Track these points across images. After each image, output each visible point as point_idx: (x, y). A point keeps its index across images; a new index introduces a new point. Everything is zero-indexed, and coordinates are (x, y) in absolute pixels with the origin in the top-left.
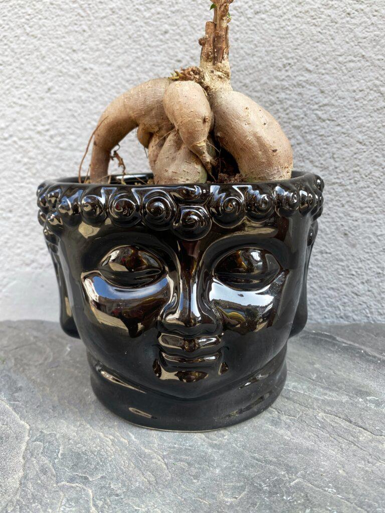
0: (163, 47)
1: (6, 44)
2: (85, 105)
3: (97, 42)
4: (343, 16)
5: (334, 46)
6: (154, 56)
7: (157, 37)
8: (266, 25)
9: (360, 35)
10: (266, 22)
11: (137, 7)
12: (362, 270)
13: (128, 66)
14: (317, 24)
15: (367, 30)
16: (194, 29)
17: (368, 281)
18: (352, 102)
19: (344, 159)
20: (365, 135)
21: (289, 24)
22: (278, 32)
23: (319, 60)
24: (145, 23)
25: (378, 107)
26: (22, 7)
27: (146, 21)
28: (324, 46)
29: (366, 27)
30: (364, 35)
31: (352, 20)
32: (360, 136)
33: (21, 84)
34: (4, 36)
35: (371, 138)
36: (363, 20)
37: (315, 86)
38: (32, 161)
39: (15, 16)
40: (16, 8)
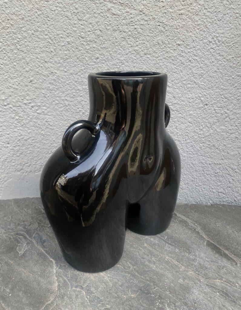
0: (96, 66)
1: (5, 54)
2: (52, 91)
3: (59, 59)
4: (187, 61)
5: (182, 75)
6: (91, 70)
7: (93, 60)
8: (150, 61)
9: (195, 72)
10: (150, 59)
11: (82, 42)
12: (185, 178)
13: (77, 74)
14: (174, 63)
15: (198, 70)
16: (113, 58)
17: (187, 183)
18: (188, 103)
19: (181, 129)
20: (192, 119)
21: (161, 62)
22: (155, 65)
23: (175, 81)
24: (86, 52)
25: (199, 107)
26: (15, 33)
27: (87, 51)
28: (177, 75)
29: (197, 68)
30: (196, 72)
31: (191, 64)
32: (190, 119)
33: (14, 77)
34: (4, 49)
35: (195, 120)
36: (196, 65)
37: (171, 94)
38: (21, 118)
39: (10, 38)
40: (11, 33)
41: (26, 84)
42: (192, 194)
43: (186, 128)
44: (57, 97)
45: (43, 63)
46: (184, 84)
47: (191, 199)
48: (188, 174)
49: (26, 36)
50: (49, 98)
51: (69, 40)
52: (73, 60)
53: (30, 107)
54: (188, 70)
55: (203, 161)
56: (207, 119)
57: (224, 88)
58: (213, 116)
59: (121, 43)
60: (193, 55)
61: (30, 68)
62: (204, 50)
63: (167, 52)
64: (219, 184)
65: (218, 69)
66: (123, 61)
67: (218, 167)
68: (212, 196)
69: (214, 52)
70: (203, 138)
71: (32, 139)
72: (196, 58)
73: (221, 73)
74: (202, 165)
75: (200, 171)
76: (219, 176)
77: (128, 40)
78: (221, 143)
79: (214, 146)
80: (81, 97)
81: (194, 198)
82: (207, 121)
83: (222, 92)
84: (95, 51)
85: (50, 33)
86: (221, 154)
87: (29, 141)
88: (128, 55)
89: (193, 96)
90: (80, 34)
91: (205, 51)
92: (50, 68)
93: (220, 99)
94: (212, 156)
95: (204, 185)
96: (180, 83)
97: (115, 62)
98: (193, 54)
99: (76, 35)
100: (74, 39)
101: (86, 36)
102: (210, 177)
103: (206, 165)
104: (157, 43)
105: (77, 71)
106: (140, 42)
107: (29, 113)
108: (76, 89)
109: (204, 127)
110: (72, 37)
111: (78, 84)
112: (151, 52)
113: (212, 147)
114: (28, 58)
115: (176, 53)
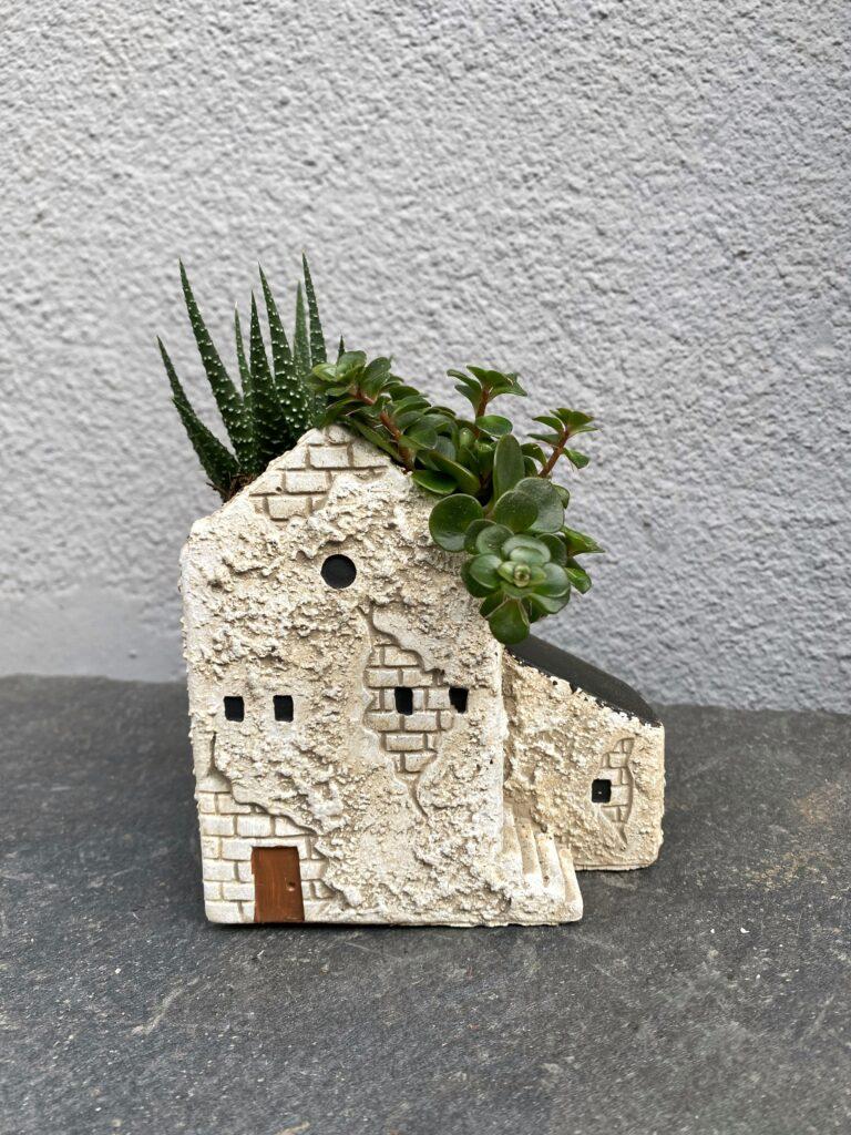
41: (23, 228)
42: (715, 670)
43: (666, 366)
44: (138, 268)
45: (82, 140)
46: (636, 174)
47: (714, 694)
48: (692, 576)
49: (23, 43)
50: (108, 277)
51: (176, 43)
52: (193, 118)
53: (37, 319)
54: (648, 115)
55: (754, 513)
56: (749, 320)
57: (814, 175)
58: (778, 302)
59: (369, 35)
60: (667, 52)
61: (35, 163)
62: (708, 24)
63: (557, 51)
64: (838, 616)
65: (780, 98)
66: (380, 105)
67: (823, 535)
68: (808, 677)
69: (751, 30)
70: (744, 404)
71: (46, 445)
72: (681, 62)
73: (792, 112)
74: (750, 531)
75: (742, 559)
76: (833, 578)
77: (398, 19)
78: (823, 426)
79: (793, 438)
80: (227, 263)
81: (730, 689)
82: (750, 328)
83: (805, 198)
84: (276, 77)
85: (108, 26)
86: (833, 476)
87: (33, 454)
88: (402, 78)
89: (679, 223)
90: (217, 15)
91: (713, 30)
92: (109, 158)
93: (801, 227)
94: (792, 487)
95: (765, 624)
96: (622, 174)
97: (351, 112)
98: (663, 48)
99: (201, 22)
100: (193, 36)
101: (239, 23)
102: (791, 586)
103: (768, 530)
104: (513, 21)
105: (207, 161)
106: (446, 22)
107: (33, 342)
108: (207, 232)
109: (740, 353)
110: (187, 30)
111: (213, 212)
112: (493, 58)
113: (786, 444)
114: (28, 126)
115: (594, 49)
